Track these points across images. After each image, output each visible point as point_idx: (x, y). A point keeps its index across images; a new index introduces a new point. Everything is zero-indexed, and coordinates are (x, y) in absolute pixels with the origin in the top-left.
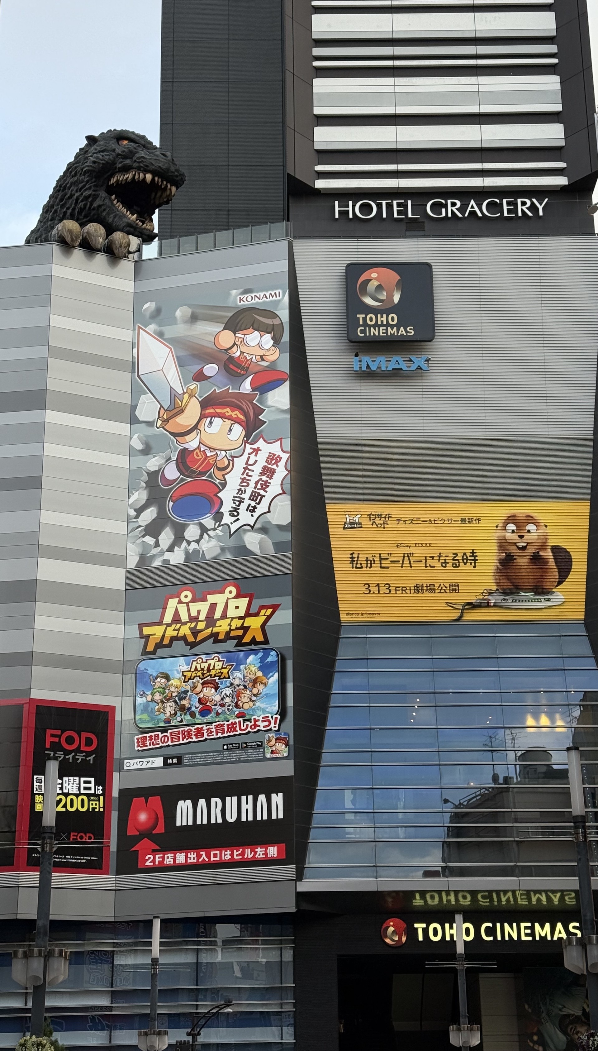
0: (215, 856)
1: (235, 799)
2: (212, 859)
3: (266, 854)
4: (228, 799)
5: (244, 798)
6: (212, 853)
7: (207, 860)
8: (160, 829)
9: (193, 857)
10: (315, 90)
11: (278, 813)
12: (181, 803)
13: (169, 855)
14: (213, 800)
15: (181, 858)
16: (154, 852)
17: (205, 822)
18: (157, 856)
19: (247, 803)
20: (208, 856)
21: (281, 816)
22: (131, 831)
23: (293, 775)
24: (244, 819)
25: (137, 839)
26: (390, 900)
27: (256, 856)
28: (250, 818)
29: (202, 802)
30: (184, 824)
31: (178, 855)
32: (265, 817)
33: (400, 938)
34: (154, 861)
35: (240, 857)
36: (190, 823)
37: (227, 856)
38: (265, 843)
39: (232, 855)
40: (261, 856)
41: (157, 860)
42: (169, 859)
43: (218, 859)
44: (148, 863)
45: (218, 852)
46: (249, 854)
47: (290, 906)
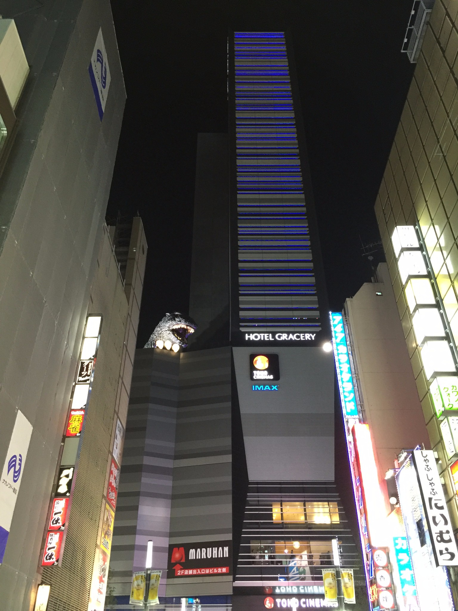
0: (203, 571)
1: (211, 549)
2: (202, 573)
3: (222, 571)
4: (208, 549)
5: (214, 548)
6: (202, 570)
7: (200, 573)
8: (183, 561)
9: (195, 572)
10: (240, 300)
11: (226, 555)
12: (191, 550)
13: (186, 571)
14: (203, 549)
15: (190, 572)
16: (181, 569)
17: (200, 558)
18: (182, 571)
19: (215, 550)
20: (200, 571)
21: (227, 556)
22: (173, 562)
23: (231, 539)
24: (214, 557)
25: (175, 564)
26: (267, 590)
27: (218, 572)
28: (216, 557)
29: (199, 550)
30: (192, 558)
31: (190, 571)
32: (222, 556)
33: (271, 605)
34: (181, 573)
35: (212, 572)
36: (194, 558)
37: (207, 571)
38: (222, 566)
39: (209, 571)
40: (220, 572)
41: (182, 573)
42: (186, 572)
43: (204, 572)
44: (179, 574)
45: (204, 570)
46: (215, 571)
47: (230, 592)
